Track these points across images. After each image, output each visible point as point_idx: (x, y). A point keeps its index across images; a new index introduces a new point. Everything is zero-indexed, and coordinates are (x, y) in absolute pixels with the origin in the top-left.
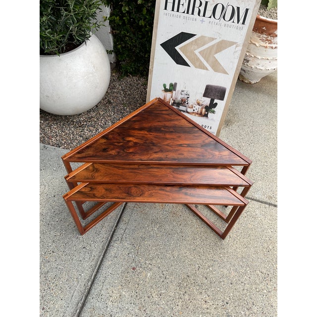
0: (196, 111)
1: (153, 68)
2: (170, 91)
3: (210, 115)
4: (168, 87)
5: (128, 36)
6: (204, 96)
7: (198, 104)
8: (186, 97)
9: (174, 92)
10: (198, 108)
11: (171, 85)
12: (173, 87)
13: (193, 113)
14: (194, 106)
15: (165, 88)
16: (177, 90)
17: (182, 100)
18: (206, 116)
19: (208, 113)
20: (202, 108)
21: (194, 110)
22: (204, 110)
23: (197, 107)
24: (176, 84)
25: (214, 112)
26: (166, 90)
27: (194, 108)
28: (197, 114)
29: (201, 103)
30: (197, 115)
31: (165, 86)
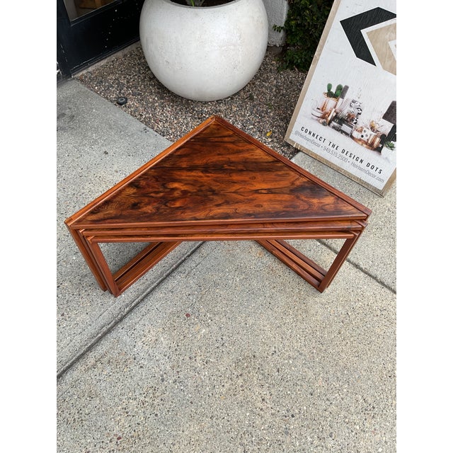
0: (365, 138)
1: (320, 55)
2: (335, 96)
3: (385, 150)
4: (333, 90)
5: (309, 9)
6: (385, 117)
7: (372, 128)
8: (356, 111)
9: (341, 99)
10: (369, 135)
11: (339, 88)
12: (341, 92)
13: (360, 140)
14: (365, 129)
15: (329, 90)
16: (345, 98)
17: (349, 116)
18: (379, 150)
19: (382, 147)
20: (376, 136)
21: (362, 136)
22: (378, 140)
23: (369, 132)
24: (347, 88)
25: (392, 147)
26: (330, 94)
27: (363, 133)
28: (366, 143)
29: (377, 127)
30: (365, 145)
31: (329, 86)
